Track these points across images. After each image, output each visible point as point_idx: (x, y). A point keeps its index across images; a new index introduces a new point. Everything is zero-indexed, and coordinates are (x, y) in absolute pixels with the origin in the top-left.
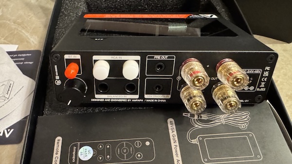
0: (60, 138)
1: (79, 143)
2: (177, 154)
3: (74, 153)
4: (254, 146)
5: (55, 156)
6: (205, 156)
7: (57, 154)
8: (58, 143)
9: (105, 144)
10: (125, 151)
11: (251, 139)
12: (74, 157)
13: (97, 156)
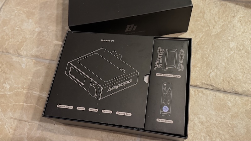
0: (157, 120)
1: (161, 111)
2: (171, 76)
3: (165, 114)
4: (172, 50)
5: (165, 122)
6: (172, 67)
7: (164, 121)
8: (159, 120)
9: (162, 101)
10: (167, 94)
11: (169, 50)
12: (167, 114)
13: (167, 105)
